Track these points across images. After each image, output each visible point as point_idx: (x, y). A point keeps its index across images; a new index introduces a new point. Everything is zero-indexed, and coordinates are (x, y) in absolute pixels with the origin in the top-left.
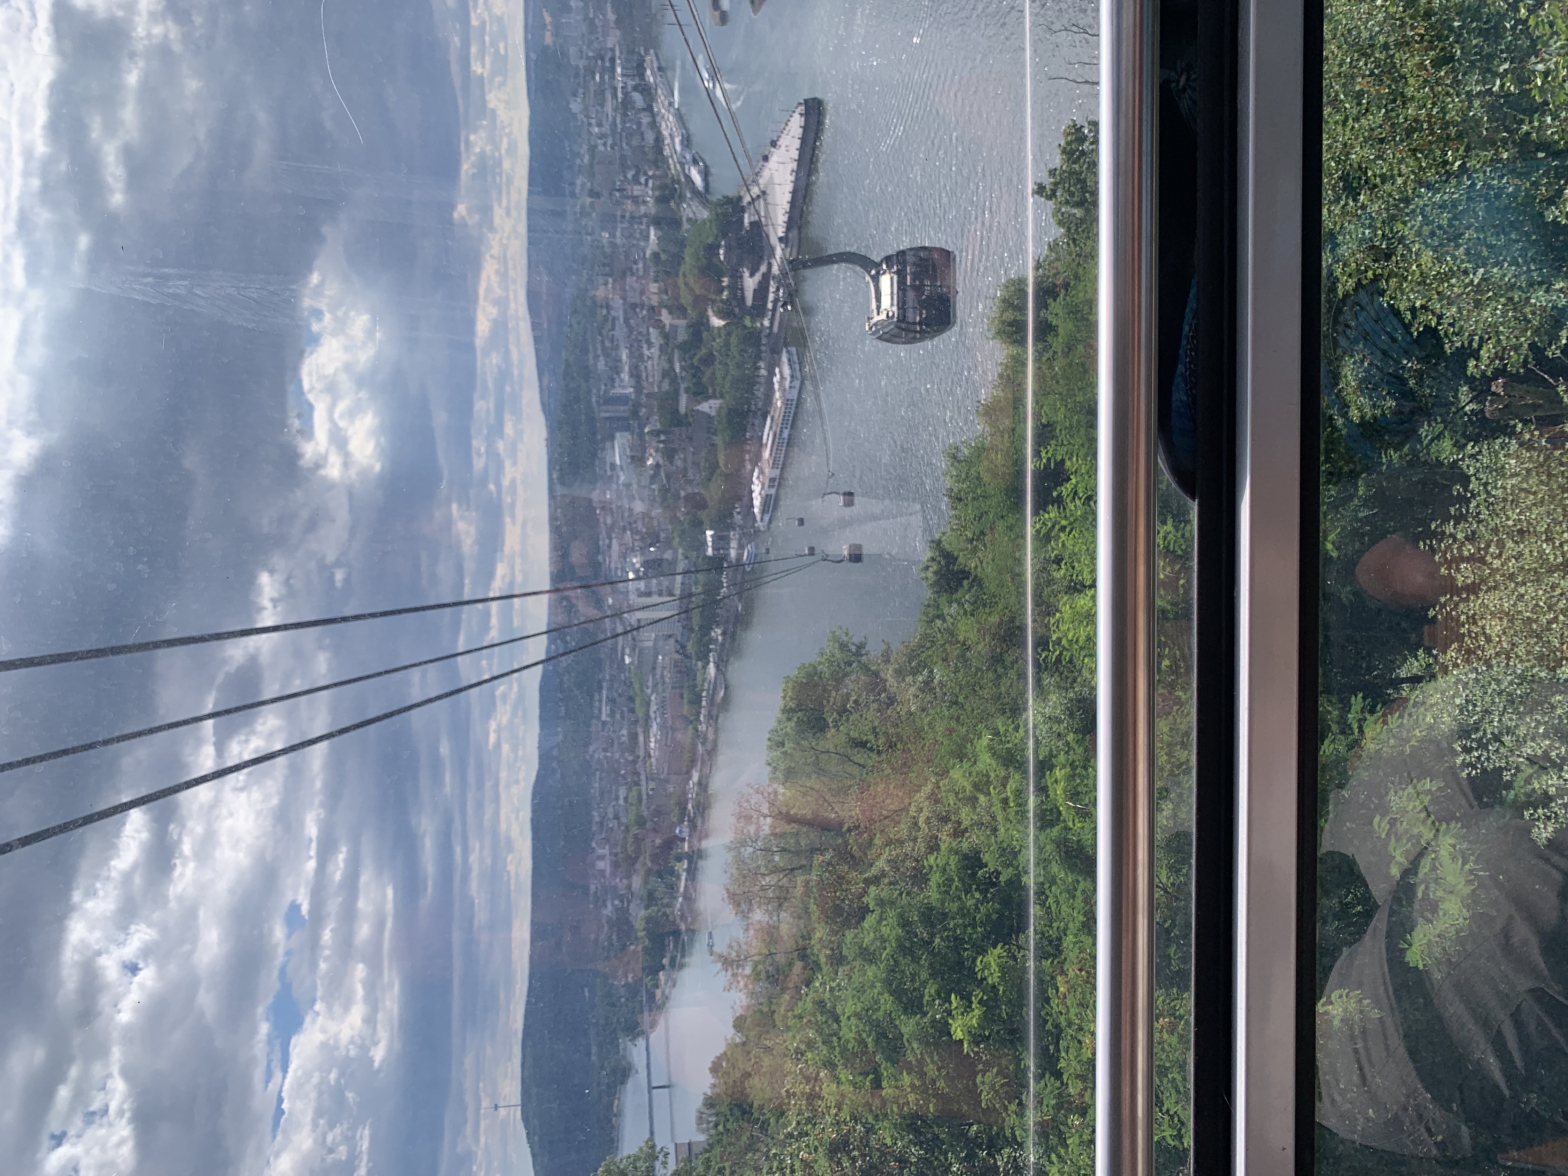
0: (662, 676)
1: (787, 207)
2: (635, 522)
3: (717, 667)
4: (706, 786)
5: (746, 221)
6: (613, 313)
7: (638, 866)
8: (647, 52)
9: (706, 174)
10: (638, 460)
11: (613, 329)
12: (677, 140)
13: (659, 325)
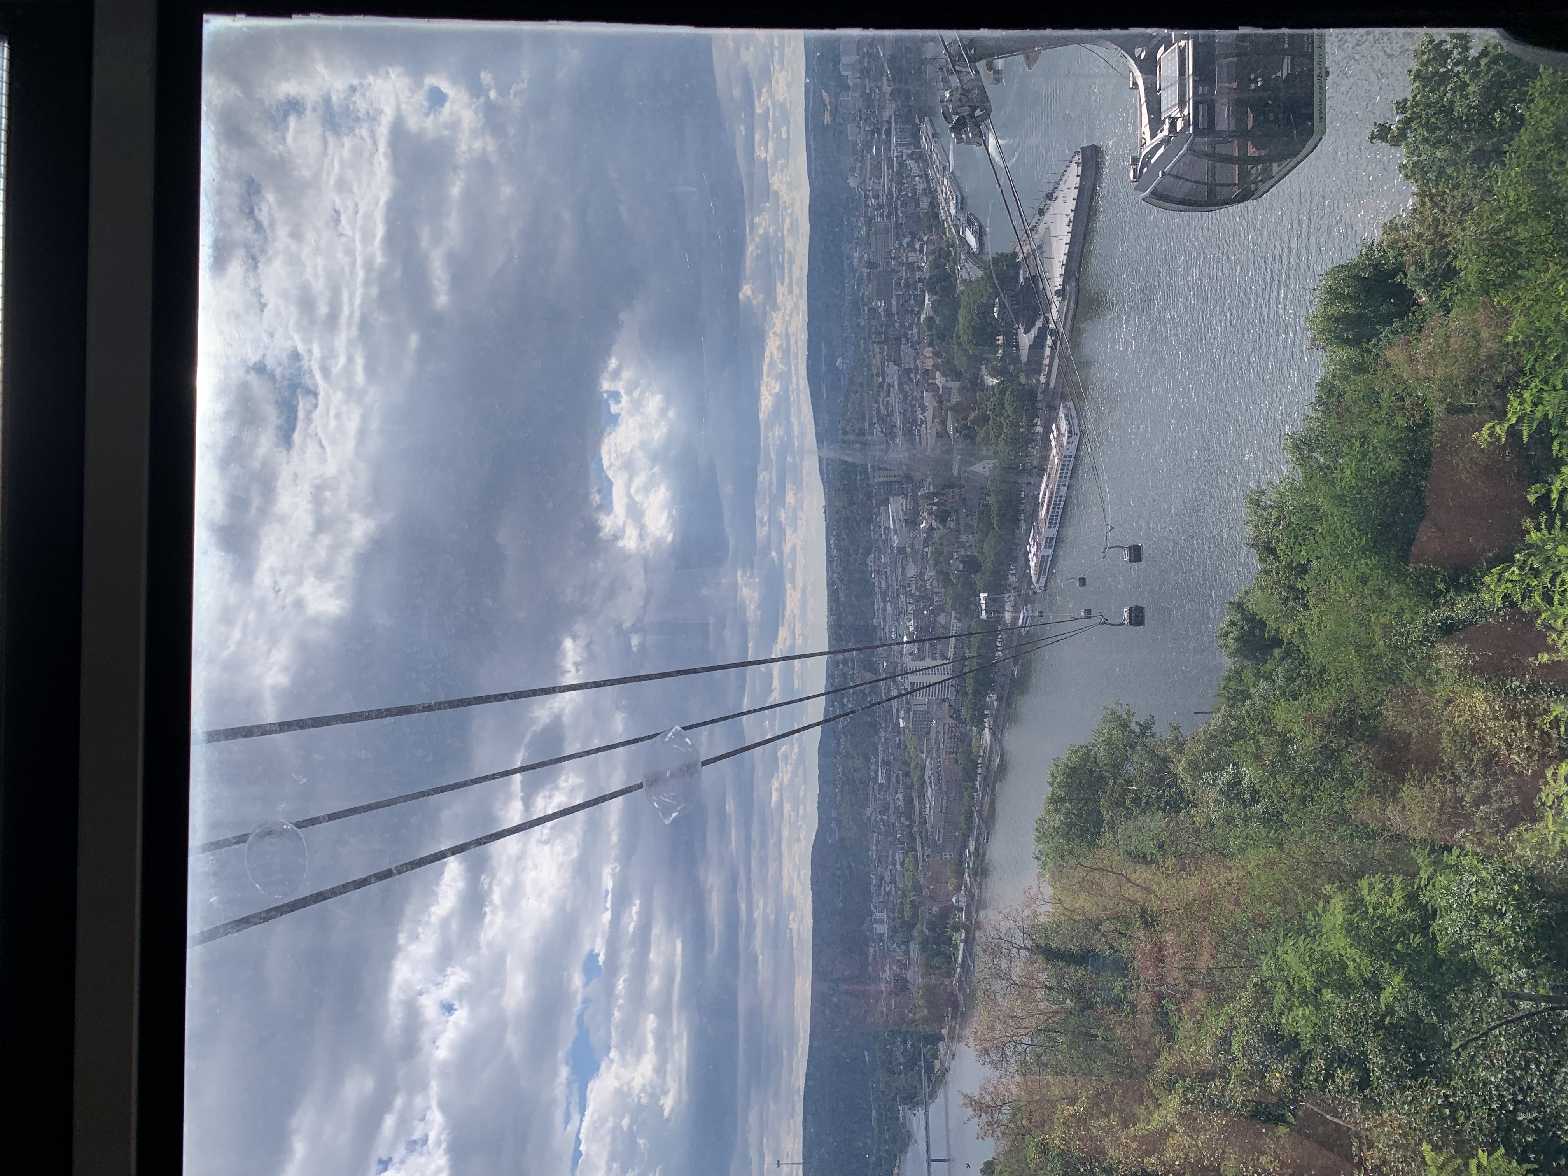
0: (937, 741)
1: (1064, 259)
2: (909, 585)
3: (993, 734)
4: (984, 855)
5: (1022, 279)
6: (888, 380)
7: (915, 933)
8: (921, 120)
9: (980, 235)
10: (912, 522)
11: (889, 396)
12: (952, 203)
13: (934, 388)
